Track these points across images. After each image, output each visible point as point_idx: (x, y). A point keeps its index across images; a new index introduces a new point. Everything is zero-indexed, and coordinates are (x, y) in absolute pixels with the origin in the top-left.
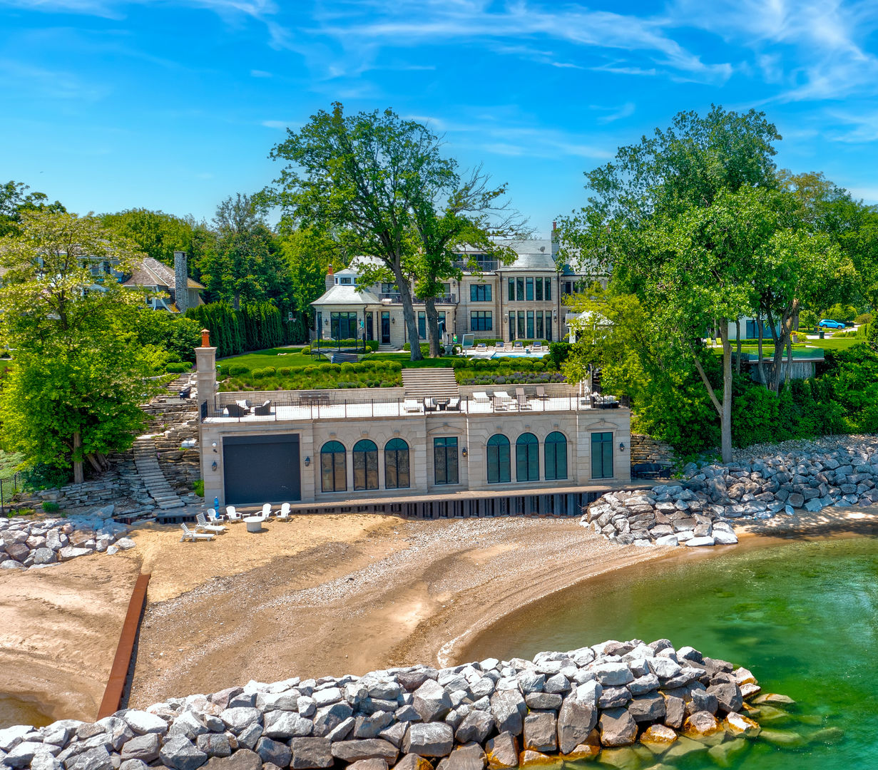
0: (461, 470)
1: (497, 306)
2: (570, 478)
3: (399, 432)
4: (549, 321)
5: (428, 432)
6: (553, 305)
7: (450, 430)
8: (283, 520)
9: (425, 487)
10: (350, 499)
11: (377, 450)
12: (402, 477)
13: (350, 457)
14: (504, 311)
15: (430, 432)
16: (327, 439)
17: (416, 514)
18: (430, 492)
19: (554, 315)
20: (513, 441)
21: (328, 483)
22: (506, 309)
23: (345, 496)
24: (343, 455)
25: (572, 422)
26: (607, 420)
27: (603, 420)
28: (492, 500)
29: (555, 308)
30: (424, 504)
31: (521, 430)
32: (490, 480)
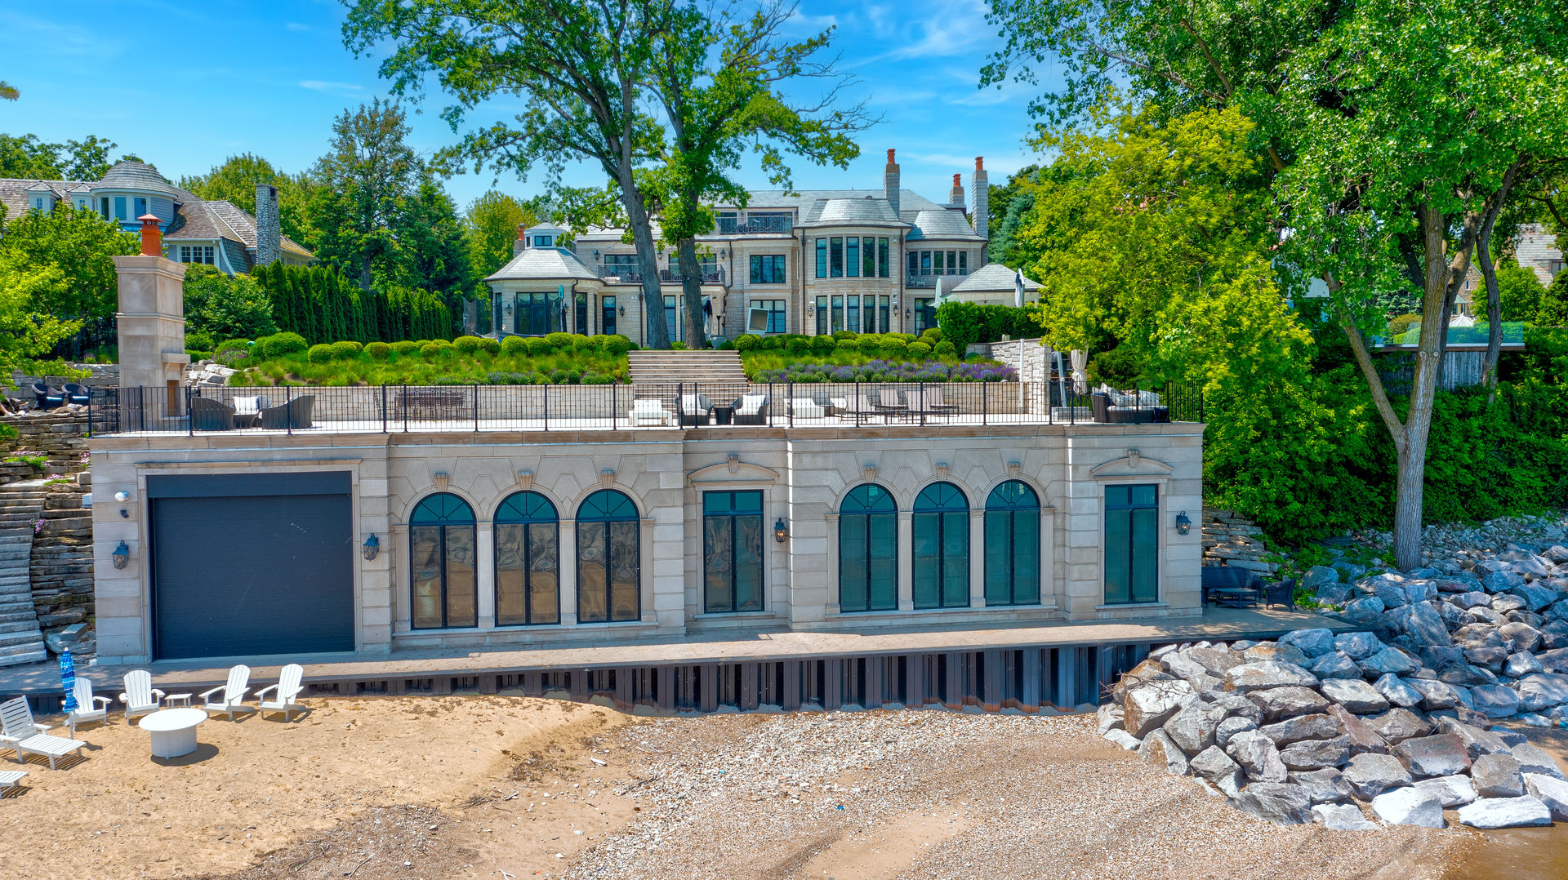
0: (772, 576)
1: (794, 291)
2: (1048, 603)
3: (614, 474)
4: (884, 312)
5: (689, 474)
6: (893, 286)
7: (744, 472)
8: (278, 717)
9: (679, 619)
10: (481, 648)
11: (556, 519)
12: (622, 594)
13: (485, 537)
14: (808, 297)
15: (694, 477)
16: (425, 487)
17: (655, 696)
18: (692, 632)
19: (894, 302)
20: (906, 502)
21: (429, 606)
22: (812, 293)
23: (472, 640)
24: (469, 531)
25: (1055, 456)
26: (1145, 452)
27: (1135, 451)
28: (860, 663)
29: (895, 291)
30: (678, 670)
31: (926, 474)
32: (846, 603)
